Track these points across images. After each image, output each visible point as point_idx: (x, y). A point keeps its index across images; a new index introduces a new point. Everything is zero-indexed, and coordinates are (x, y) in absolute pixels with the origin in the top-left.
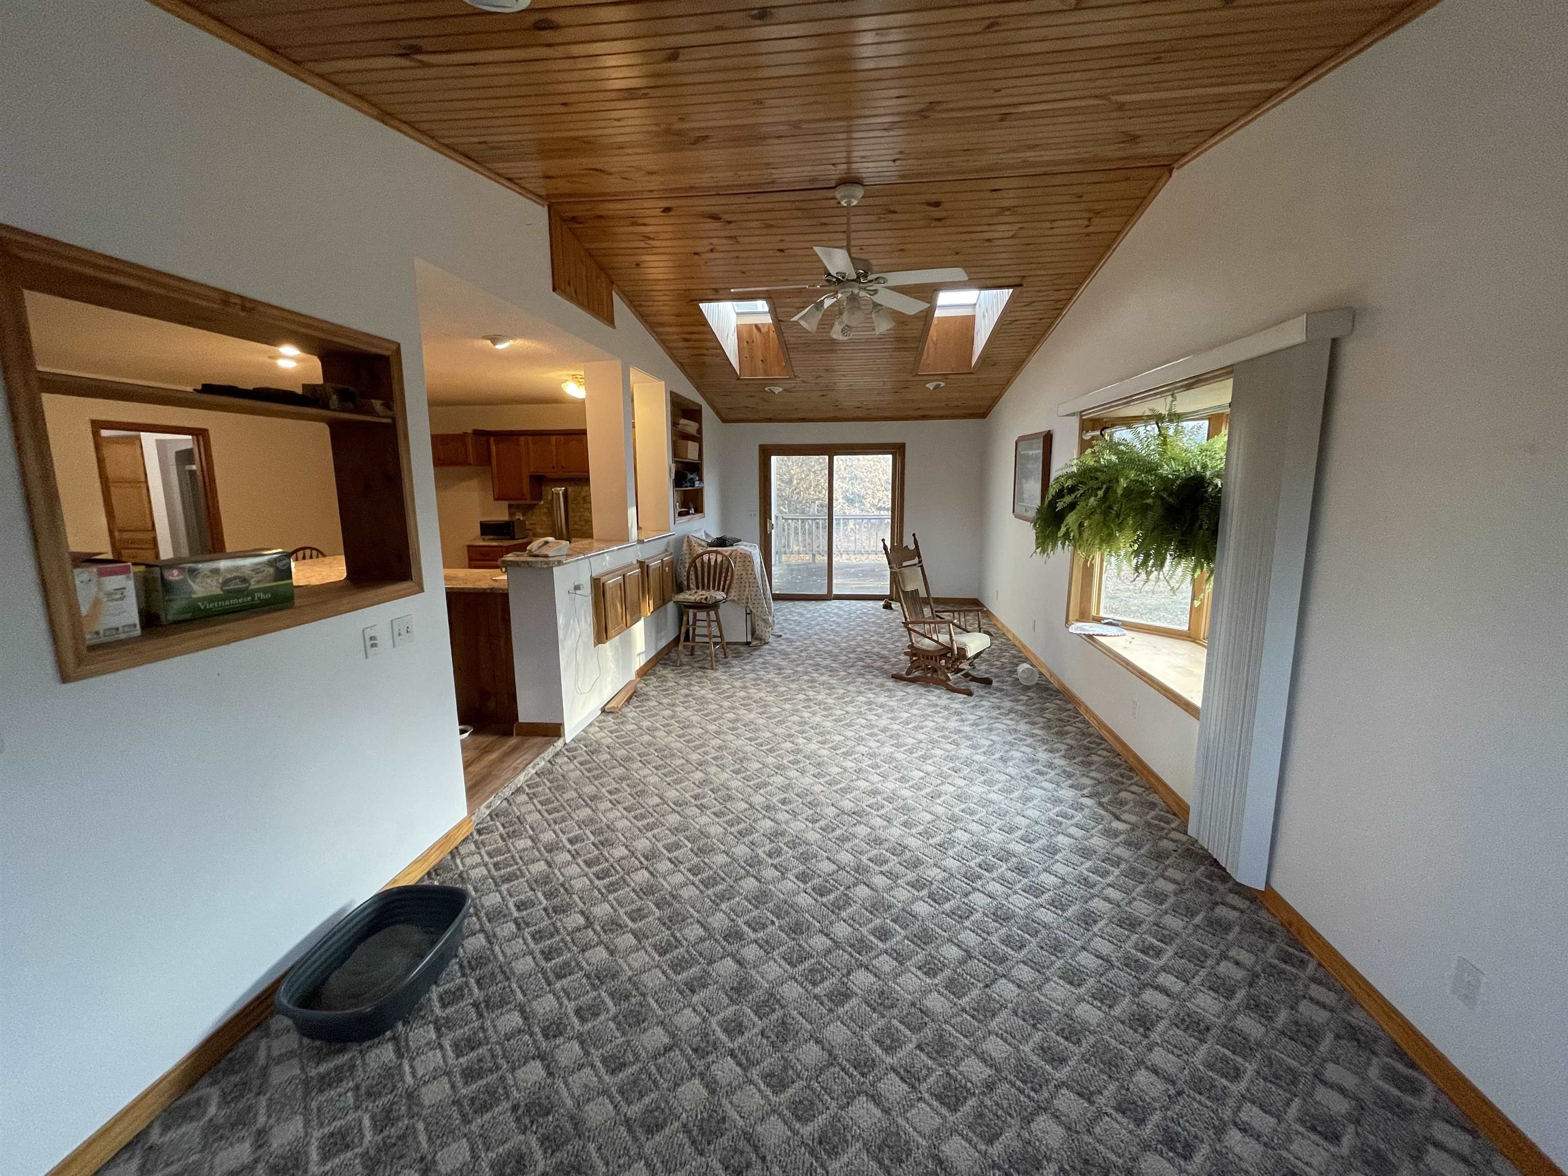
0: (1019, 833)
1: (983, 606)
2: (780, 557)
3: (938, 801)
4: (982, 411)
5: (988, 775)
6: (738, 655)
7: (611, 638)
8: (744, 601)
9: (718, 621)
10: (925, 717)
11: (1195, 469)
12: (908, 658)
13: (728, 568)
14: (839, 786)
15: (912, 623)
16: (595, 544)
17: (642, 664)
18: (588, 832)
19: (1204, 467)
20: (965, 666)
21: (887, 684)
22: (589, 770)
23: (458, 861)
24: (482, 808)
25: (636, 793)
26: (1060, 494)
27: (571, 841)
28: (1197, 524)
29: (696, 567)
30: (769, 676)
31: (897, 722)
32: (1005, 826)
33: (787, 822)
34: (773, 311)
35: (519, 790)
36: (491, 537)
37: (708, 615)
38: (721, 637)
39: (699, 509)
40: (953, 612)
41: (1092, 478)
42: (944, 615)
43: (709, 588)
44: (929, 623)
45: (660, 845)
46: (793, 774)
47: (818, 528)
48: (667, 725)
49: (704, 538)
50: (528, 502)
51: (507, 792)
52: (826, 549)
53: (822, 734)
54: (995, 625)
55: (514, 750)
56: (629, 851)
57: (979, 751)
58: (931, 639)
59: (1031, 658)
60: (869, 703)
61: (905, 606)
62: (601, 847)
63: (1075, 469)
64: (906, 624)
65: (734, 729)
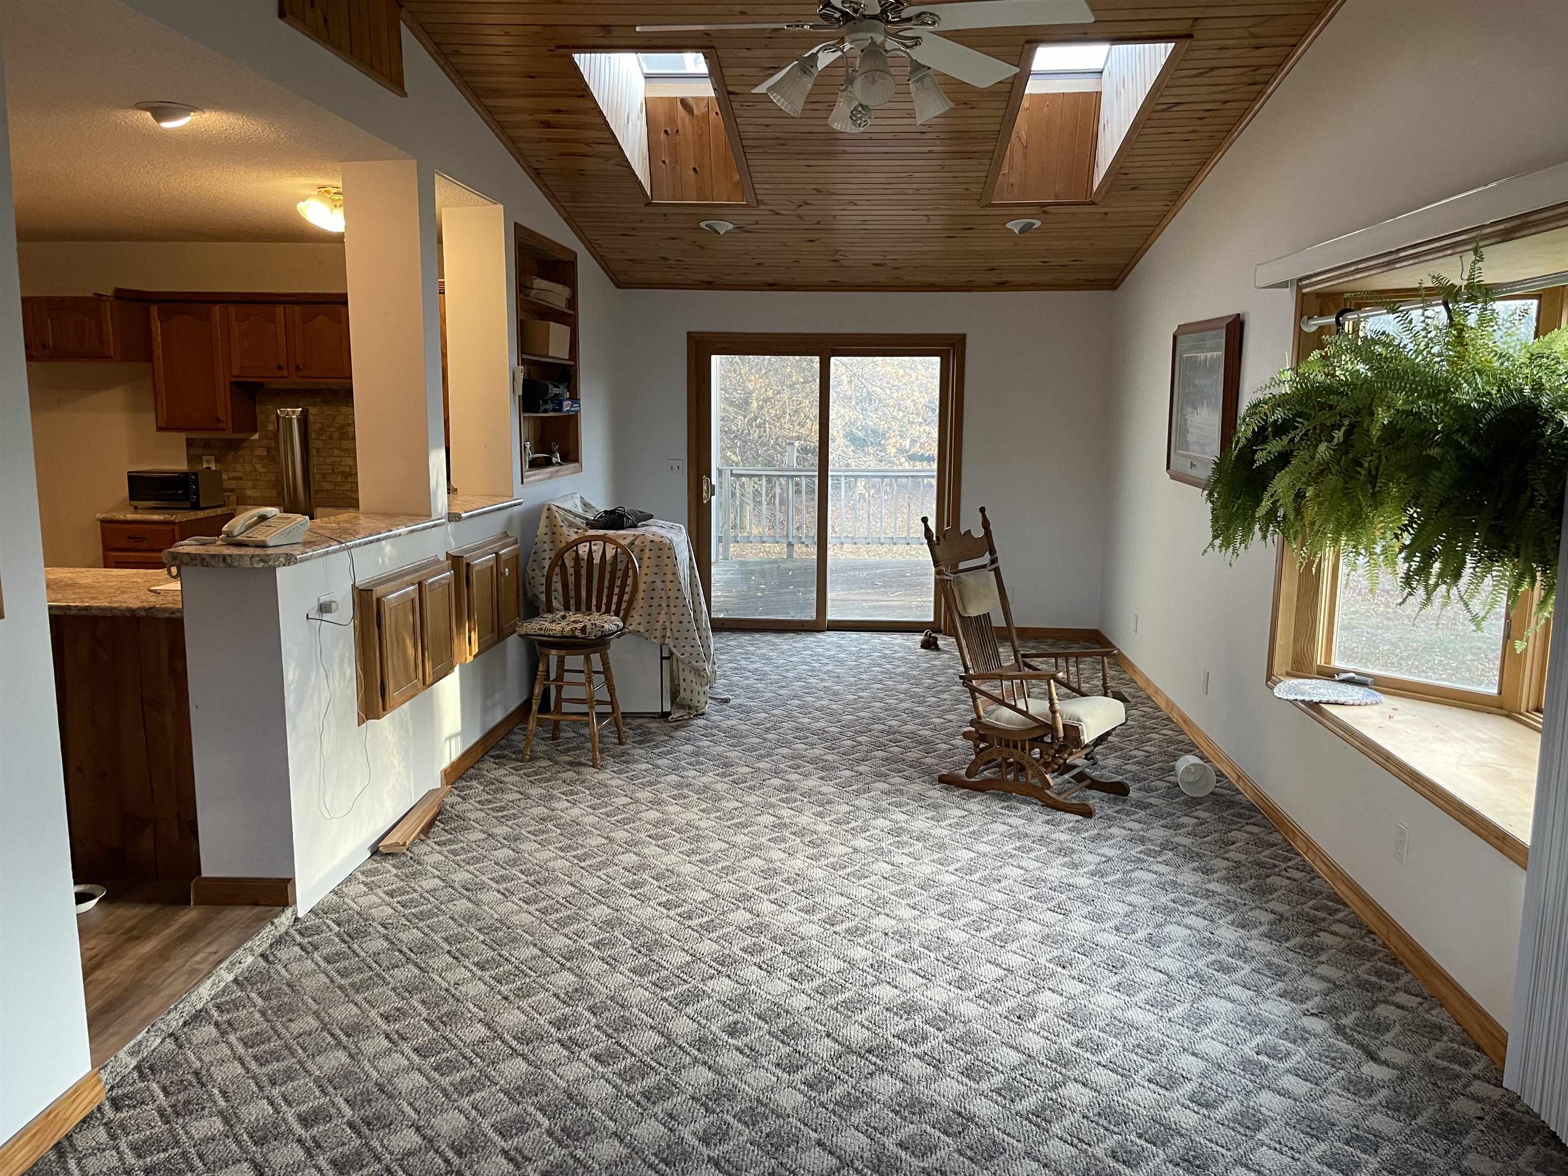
0: (1188, 1088)
1: (1110, 645)
2: (726, 549)
3: (1031, 1025)
4: (1108, 276)
5: (1125, 973)
6: (645, 738)
7: (393, 708)
8: (658, 634)
9: (606, 671)
10: (1003, 857)
11: (1521, 391)
12: (970, 743)
13: (627, 569)
14: (841, 998)
15: (976, 677)
16: (363, 521)
17: (454, 758)
18: (340, 1101)
19: (1538, 387)
20: (1077, 759)
21: (930, 793)
22: (344, 974)
23: (72, 1164)
24: (122, 1054)
25: (440, 1018)
26: (1260, 436)
27: (304, 1120)
28: (1525, 497)
29: (563, 567)
30: (705, 779)
31: (951, 868)
32: (1159, 1073)
33: (739, 1072)
34: (717, 73)
35: (199, 1017)
36: (151, 504)
37: (588, 660)
38: (613, 703)
39: (571, 455)
40: (1056, 656)
41: (1322, 407)
42: (1035, 662)
43: (589, 609)
44: (1011, 678)
45: (486, 1124)
46: (752, 973)
47: (798, 492)
48: (504, 879)
49: (580, 510)
50: (229, 435)
51: (174, 1021)
52: (814, 532)
53: (807, 893)
54: (1132, 680)
55: (189, 935)
56: (424, 1137)
57: (1107, 926)
58: (1014, 708)
59: (1202, 744)
60: (896, 831)
61: (964, 643)
62: (365, 1130)
63: (1286, 389)
64: (966, 680)
65: (634, 885)
